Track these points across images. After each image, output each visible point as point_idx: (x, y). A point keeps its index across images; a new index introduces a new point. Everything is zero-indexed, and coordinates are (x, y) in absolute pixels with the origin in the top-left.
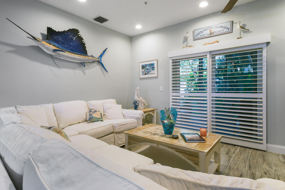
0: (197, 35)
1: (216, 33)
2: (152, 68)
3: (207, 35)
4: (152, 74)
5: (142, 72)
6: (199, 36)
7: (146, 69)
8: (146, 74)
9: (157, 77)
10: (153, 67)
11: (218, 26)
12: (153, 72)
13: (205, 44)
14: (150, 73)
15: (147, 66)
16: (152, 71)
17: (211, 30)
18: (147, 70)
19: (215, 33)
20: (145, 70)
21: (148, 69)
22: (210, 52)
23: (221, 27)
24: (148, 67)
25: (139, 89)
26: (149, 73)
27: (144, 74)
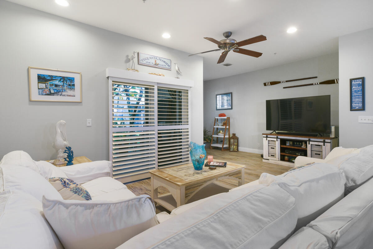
0: (143, 60)
1: (161, 66)
2: (70, 85)
3: (152, 64)
4: (68, 96)
5: (39, 89)
6: (144, 62)
7: (51, 85)
8: (50, 94)
9: (81, 102)
10: (72, 83)
11: (162, 59)
12: (70, 92)
13: (152, 74)
14: (64, 93)
15: (54, 78)
16: (68, 91)
17: (156, 61)
18: (54, 87)
19: (159, 66)
20: (49, 87)
21: (56, 86)
22: (158, 83)
23: (164, 62)
24: (57, 82)
25: (65, 124)
26: (60, 93)
27: (44, 94)
